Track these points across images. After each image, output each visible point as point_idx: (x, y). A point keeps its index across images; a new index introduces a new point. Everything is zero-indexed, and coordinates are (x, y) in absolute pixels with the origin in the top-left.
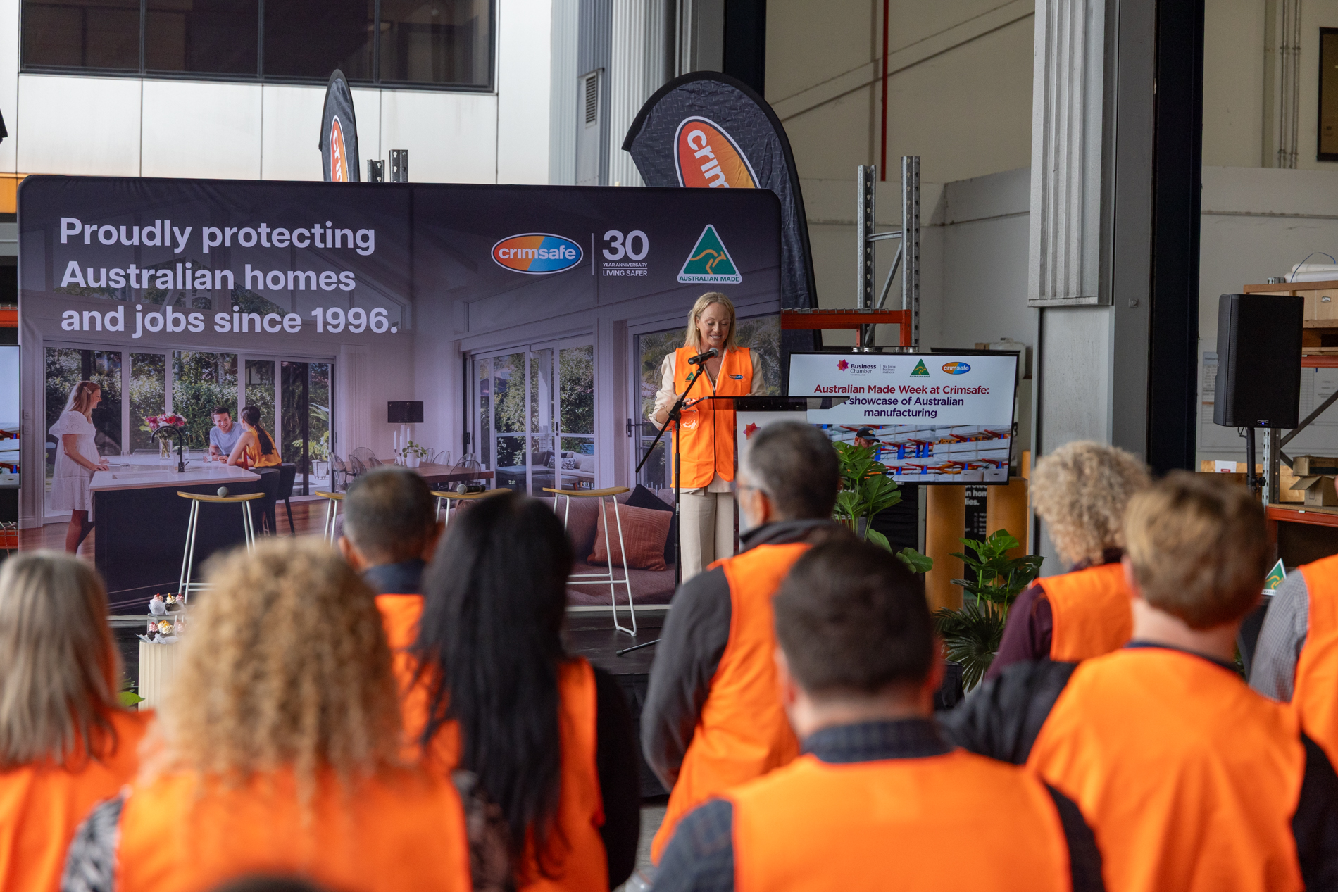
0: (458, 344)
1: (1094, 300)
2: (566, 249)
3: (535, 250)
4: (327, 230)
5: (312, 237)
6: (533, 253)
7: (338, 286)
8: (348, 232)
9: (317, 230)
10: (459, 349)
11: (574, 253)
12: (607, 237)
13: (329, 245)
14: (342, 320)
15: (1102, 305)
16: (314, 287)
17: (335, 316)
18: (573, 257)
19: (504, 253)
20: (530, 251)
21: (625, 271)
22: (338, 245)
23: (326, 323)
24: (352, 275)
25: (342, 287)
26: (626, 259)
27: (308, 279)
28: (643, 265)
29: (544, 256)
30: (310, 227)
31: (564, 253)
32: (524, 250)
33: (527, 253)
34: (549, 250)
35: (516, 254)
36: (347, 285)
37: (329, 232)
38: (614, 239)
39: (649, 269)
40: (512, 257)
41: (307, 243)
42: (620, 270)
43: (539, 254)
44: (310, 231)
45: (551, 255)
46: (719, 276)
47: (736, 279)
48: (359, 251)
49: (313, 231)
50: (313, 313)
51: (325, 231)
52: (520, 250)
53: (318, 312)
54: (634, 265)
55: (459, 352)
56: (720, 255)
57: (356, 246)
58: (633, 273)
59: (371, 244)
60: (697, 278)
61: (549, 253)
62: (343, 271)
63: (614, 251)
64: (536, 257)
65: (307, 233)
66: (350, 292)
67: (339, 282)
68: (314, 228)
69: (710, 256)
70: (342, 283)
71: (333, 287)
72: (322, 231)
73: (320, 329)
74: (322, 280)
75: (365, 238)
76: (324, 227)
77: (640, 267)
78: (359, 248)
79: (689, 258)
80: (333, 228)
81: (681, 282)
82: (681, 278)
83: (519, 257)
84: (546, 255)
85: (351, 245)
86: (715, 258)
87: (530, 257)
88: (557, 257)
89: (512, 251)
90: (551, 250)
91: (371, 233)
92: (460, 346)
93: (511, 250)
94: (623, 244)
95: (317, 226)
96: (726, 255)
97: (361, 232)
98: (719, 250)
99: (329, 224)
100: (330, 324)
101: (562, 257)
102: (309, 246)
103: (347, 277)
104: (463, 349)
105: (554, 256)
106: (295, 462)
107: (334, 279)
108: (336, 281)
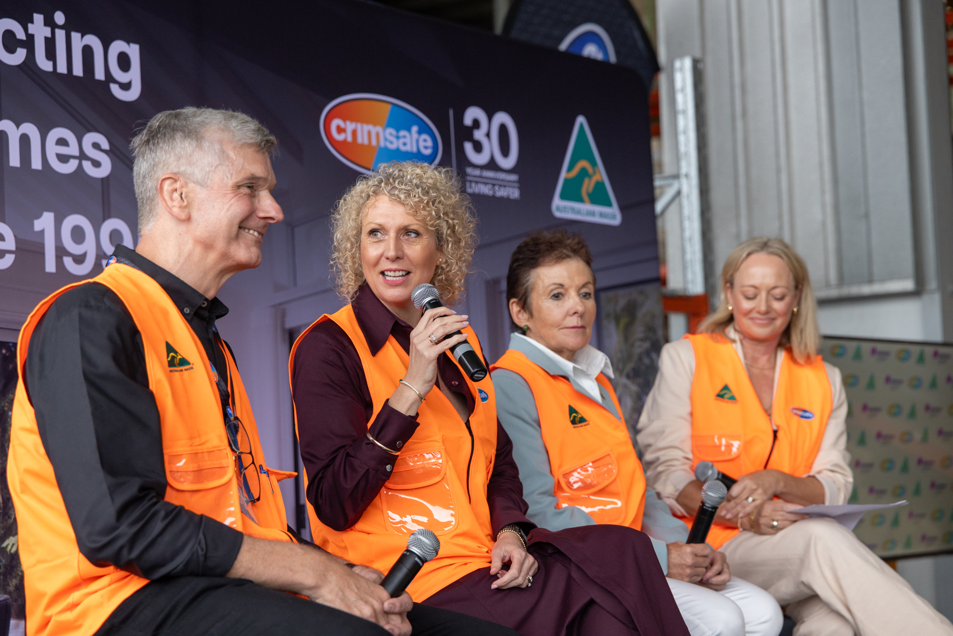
0: (280, 311)
1: (908, 285)
2: (420, 132)
3: (379, 129)
4: (57, 31)
5: (29, 43)
6: (378, 134)
7: (80, 166)
8: (93, 41)
9: (39, 28)
10: (283, 323)
11: (430, 143)
12: (468, 121)
13: (62, 68)
14: (89, 247)
15: (917, 293)
16: (36, 164)
17: (78, 235)
18: (428, 152)
19: (340, 130)
20: (374, 130)
21: (494, 185)
22: (78, 71)
23: (61, 252)
24: (105, 145)
25: (87, 166)
26: (492, 165)
27: (25, 140)
28: (514, 177)
29: (391, 143)
30: (26, 21)
31: (417, 141)
32: (367, 127)
33: (369, 133)
34: (398, 131)
35: (354, 133)
36: (97, 164)
37: (60, 35)
38: (476, 124)
39: (522, 185)
40: (350, 139)
41: (20, 55)
42: (488, 184)
43: (386, 139)
44: (26, 29)
45: (402, 141)
46: (598, 209)
47: (614, 217)
48: (115, 89)
49: (32, 29)
50: (38, 225)
51: (53, 33)
52: (359, 126)
53: (45, 222)
54: (502, 176)
55: (284, 330)
56: (595, 173)
57: (109, 78)
58: (501, 193)
59: (134, 75)
60: (573, 210)
61: (398, 138)
62: (89, 131)
63: (478, 147)
64: (382, 144)
65: (21, 35)
66: (105, 181)
67: (83, 156)
68: (32, 22)
69: (584, 173)
70: (88, 158)
71: (72, 166)
72: (47, 32)
73: (50, 266)
74: (52, 150)
75: (124, 62)
76: (49, 22)
77: (509, 181)
78: (115, 82)
79: (563, 175)
80: (68, 28)
81: (558, 214)
82: (558, 209)
83: (360, 140)
84: (394, 139)
85: (100, 75)
86: (590, 177)
87: (374, 143)
88: (408, 148)
89: (350, 126)
90: (403, 133)
91: (134, 51)
92: (284, 316)
93: (348, 123)
94: (488, 135)
95: (38, 18)
96: (601, 174)
97: (118, 46)
98: (594, 164)
99: (59, 18)
100: (69, 254)
101: (415, 150)
102: (24, 63)
103: (96, 146)
104: (290, 324)
105: (405, 144)
106: (10, 593)
107: (73, 150)
108: (77, 153)
